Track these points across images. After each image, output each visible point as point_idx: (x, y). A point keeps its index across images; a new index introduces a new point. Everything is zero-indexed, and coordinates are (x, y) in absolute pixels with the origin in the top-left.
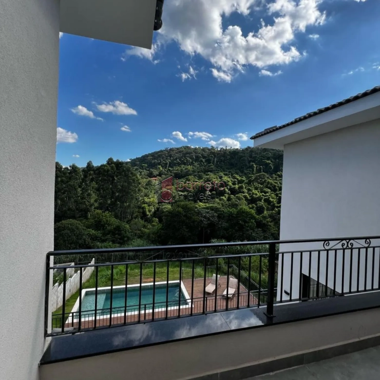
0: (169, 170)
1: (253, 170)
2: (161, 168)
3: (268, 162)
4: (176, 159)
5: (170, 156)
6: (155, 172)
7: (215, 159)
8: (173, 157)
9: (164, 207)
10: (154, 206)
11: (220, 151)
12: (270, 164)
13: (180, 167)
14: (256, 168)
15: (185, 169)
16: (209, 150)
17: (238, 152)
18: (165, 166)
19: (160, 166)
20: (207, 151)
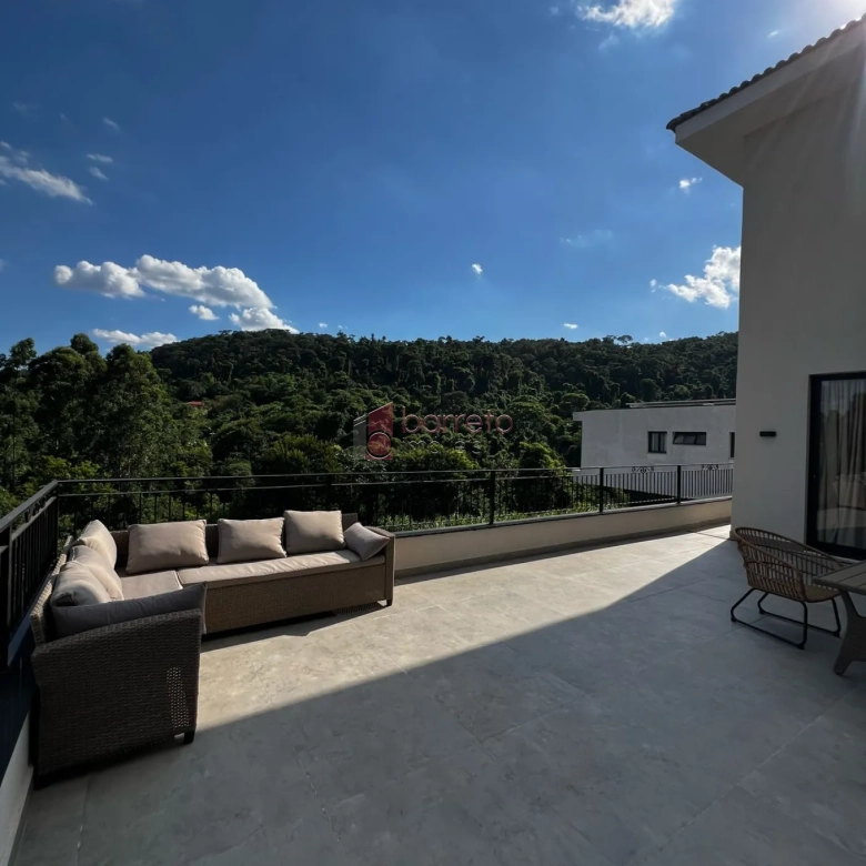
0: (236, 383)
1: (435, 387)
2: (213, 380)
3: (464, 370)
4: (252, 358)
5: (237, 351)
6: (197, 388)
7: (350, 363)
8: (242, 353)
9: (231, 466)
10: (203, 465)
11: (360, 343)
12: (467, 374)
13: (266, 376)
14: (442, 383)
15: (279, 381)
16: (334, 340)
17: (401, 348)
18: (222, 374)
19: (209, 374)
20: (331, 343)
